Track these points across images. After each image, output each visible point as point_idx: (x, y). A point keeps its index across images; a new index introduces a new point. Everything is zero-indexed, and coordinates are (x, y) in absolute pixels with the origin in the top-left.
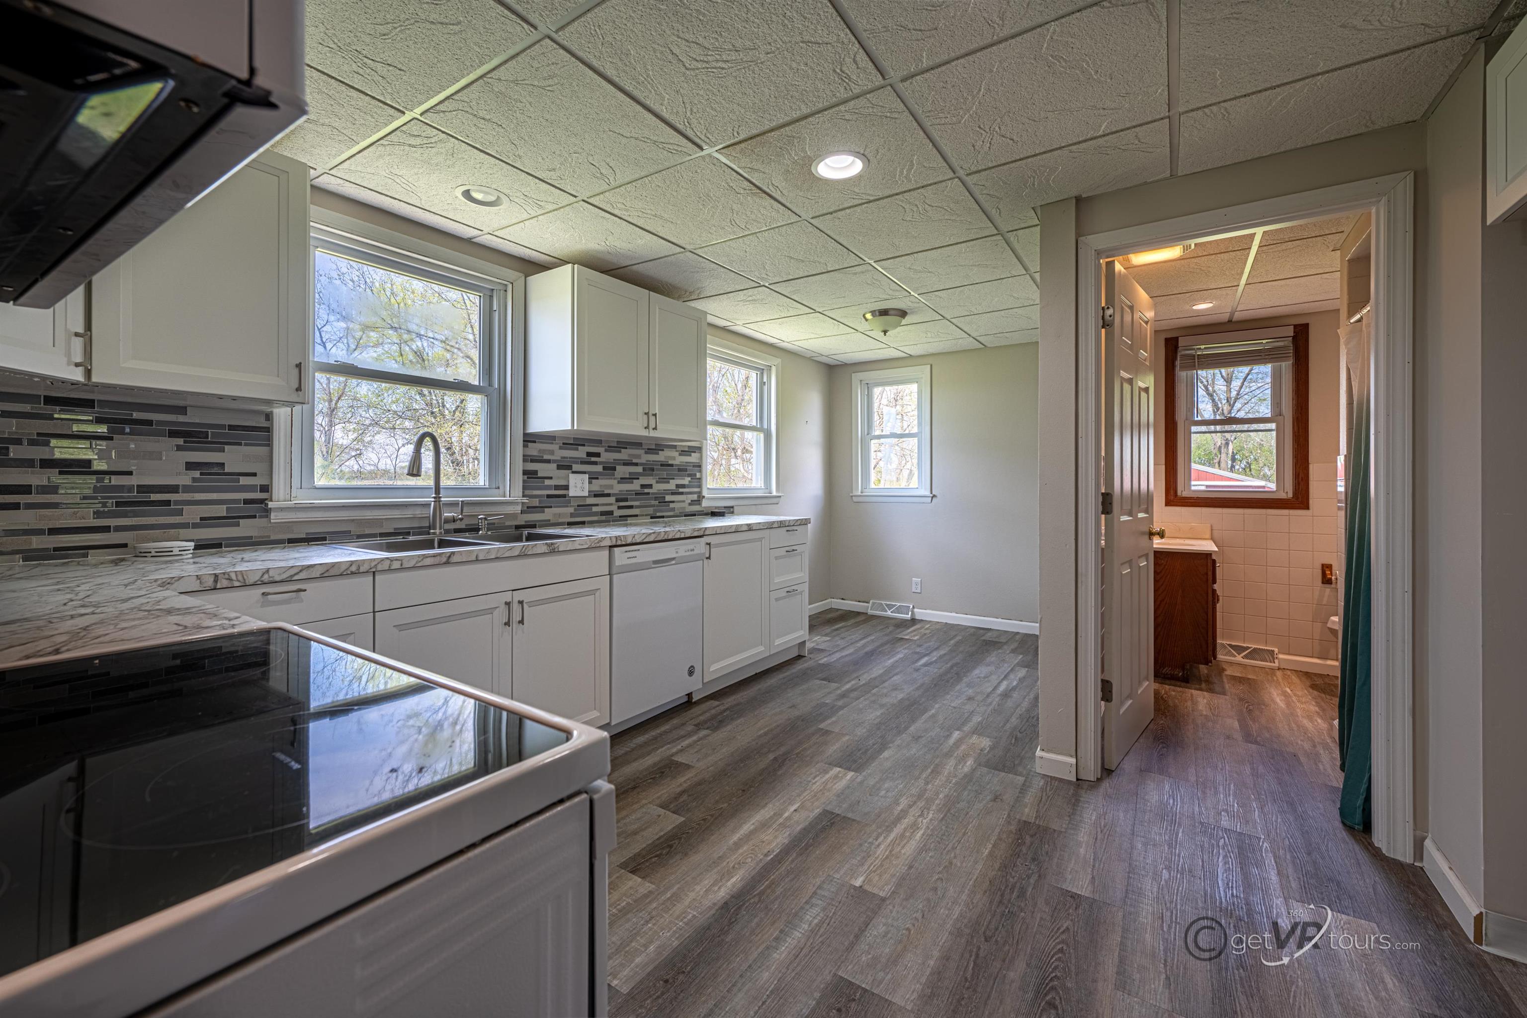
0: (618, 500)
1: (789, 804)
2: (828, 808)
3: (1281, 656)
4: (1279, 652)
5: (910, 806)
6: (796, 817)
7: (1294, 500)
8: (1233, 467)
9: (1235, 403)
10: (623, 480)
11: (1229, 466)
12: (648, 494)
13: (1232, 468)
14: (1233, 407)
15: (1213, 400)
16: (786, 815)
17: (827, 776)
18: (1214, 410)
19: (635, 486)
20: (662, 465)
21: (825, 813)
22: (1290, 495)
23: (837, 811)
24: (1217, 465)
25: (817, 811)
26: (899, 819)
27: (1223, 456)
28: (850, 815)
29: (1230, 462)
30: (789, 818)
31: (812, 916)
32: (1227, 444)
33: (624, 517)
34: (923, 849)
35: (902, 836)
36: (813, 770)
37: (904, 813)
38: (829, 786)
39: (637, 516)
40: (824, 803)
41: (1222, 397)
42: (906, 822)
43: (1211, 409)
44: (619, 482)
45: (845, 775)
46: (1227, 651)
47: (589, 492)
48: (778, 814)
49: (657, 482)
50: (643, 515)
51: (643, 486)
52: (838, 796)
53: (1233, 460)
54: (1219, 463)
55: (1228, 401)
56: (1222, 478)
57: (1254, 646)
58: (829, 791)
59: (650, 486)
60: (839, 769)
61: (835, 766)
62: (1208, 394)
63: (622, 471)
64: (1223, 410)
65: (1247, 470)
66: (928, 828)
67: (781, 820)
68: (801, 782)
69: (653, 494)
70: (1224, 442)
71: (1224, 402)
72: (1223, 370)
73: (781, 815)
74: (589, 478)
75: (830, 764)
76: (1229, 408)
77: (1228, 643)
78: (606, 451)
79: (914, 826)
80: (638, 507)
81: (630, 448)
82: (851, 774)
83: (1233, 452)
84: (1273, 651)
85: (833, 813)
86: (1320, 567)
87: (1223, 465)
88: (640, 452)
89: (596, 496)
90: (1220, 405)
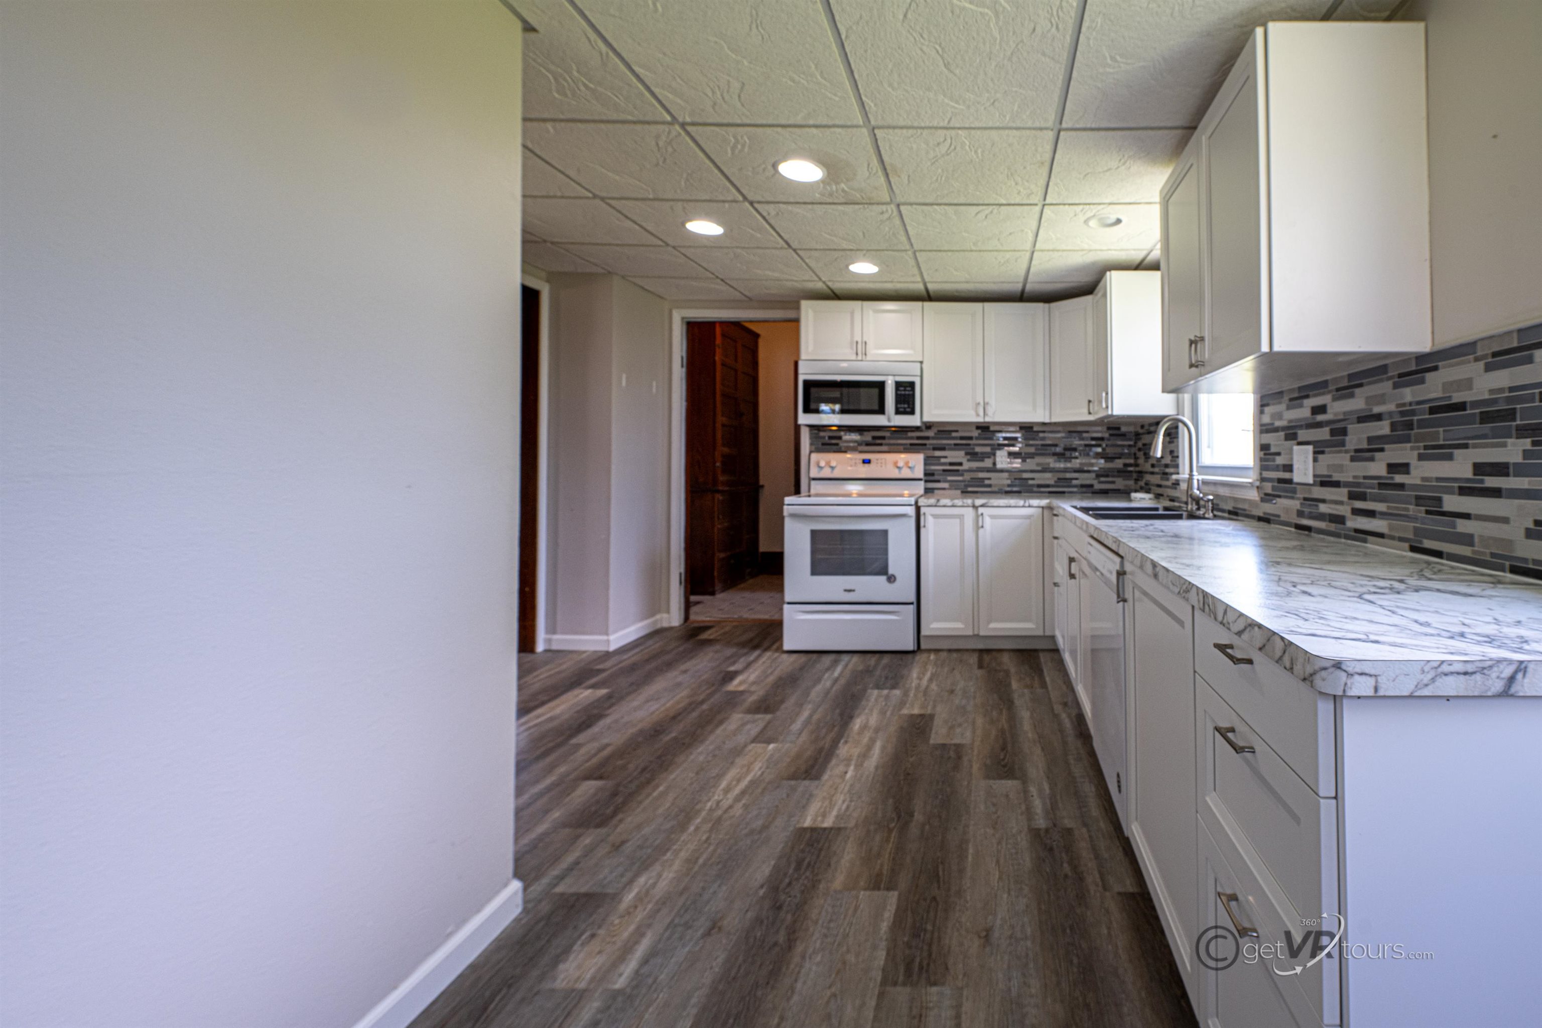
0: (1352, 496)
1: (856, 776)
2: (816, 782)
5: (731, 807)
6: (841, 768)
10: (1360, 455)
12: (1401, 486)
16: (852, 768)
17: (834, 813)
19: (1378, 468)
20: (1432, 411)
21: (817, 777)
23: (807, 782)
25: (825, 777)
26: (743, 793)
28: (793, 783)
30: (848, 765)
31: (797, 726)
33: (1362, 534)
34: (720, 777)
35: (739, 781)
36: (855, 815)
37: (737, 799)
38: (827, 803)
39: (1381, 535)
40: (823, 785)
42: (737, 791)
44: (1353, 459)
45: (814, 820)
47: (1315, 476)
48: (859, 766)
49: (1421, 457)
50: (1392, 538)
51: (1393, 468)
52: (811, 795)
58: (824, 798)
59: (1404, 468)
60: (825, 825)
61: (831, 829)
63: (1357, 436)
66: (714, 793)
67: (853, 763)
68: (860, 797)
69: (1414, 487)
73: (856, 766)
74: (1315, 453)
75: (839, 829)
78: (1335, 399)
79: (727, 791)
80: (1384, 515)
81: (1370, 383)
82: (808, 823)
85: (811, 779)
88: (1385, 387)
89: (1323, 484)
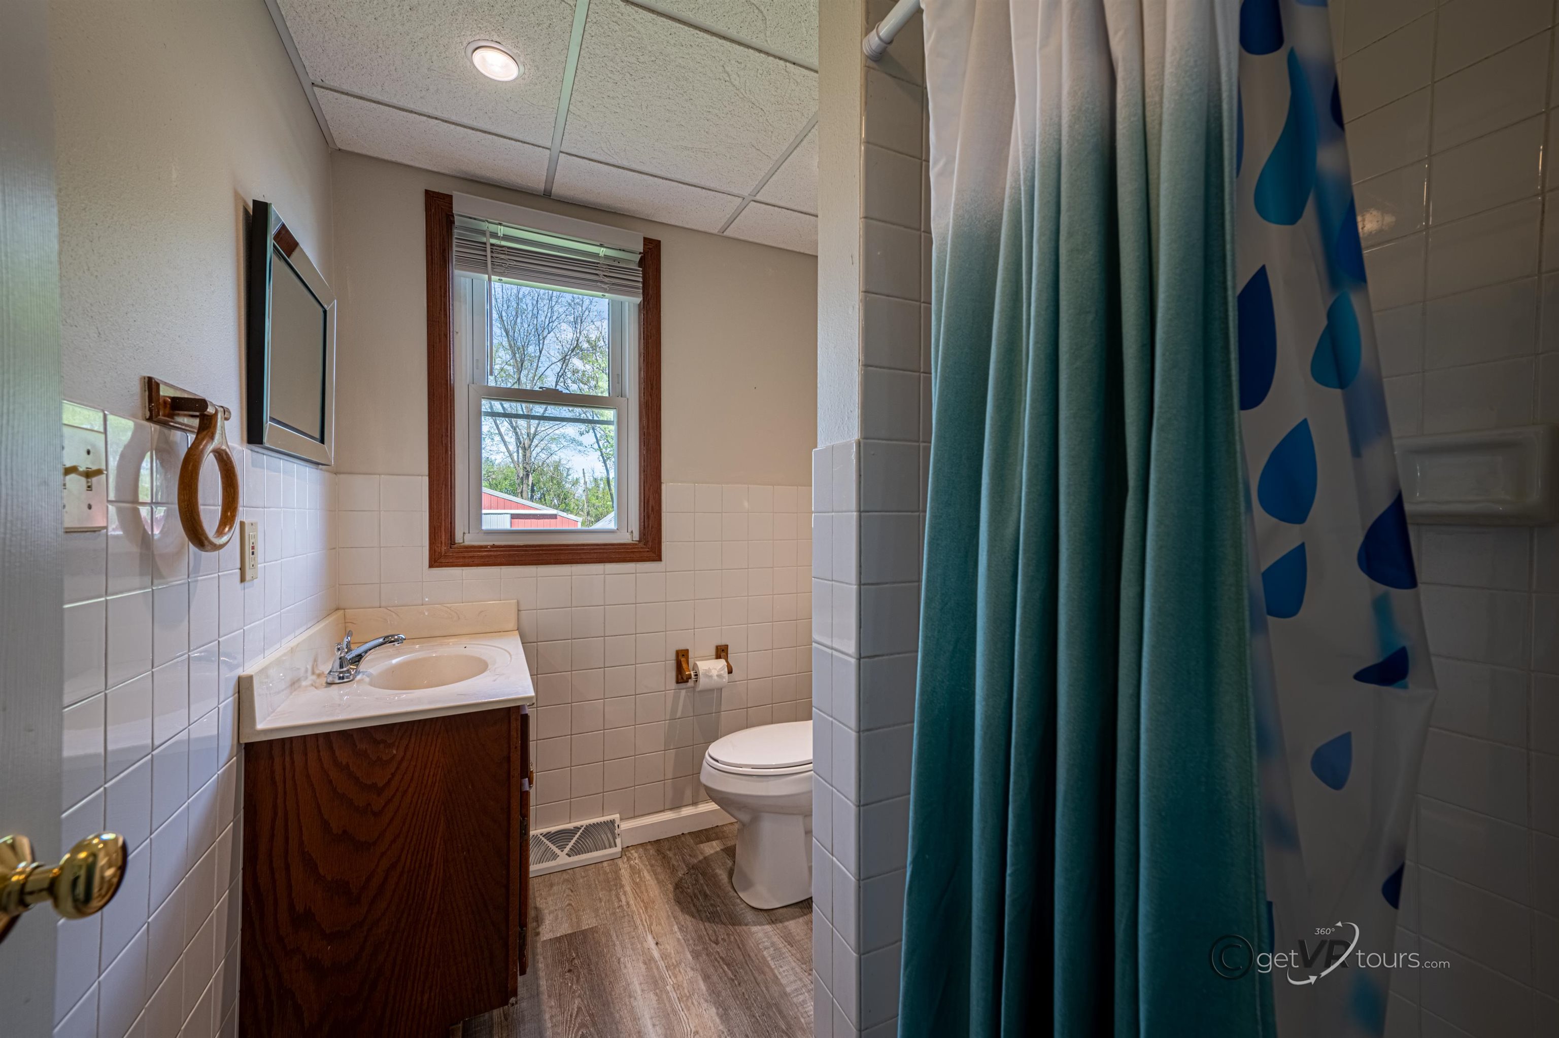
3: (625, 825)
4: (621, 819)
7: (641, 545)
8: (532, 497)
9: (533, 439)
11: (529, 496)
13: (532, 499)
14: (532, 442)
15: (516, 434)
18: (517, 443)
22: (636, 537)
24: (520, 495)
27: (525, 486)
29: (530, 494)
32: (528, 476)
41: (523, 432)
43: (515, 443)
46: (543, 849)
53: (533, 491)
54: (522, 492)
55: (528, 435)
56: (524, 507)
57: (585, 822)
62: (512, 427)
64: (524, 444)
65: (542, 500)
70: (525, 473)
71: (525, 437)
72: (524, 405)
76: (530, 443)
77: (545, 831)
83: (532, 484)
84: (613, 822)
86: (673, 656)
87: (524, 494)
90: (522, 439)
